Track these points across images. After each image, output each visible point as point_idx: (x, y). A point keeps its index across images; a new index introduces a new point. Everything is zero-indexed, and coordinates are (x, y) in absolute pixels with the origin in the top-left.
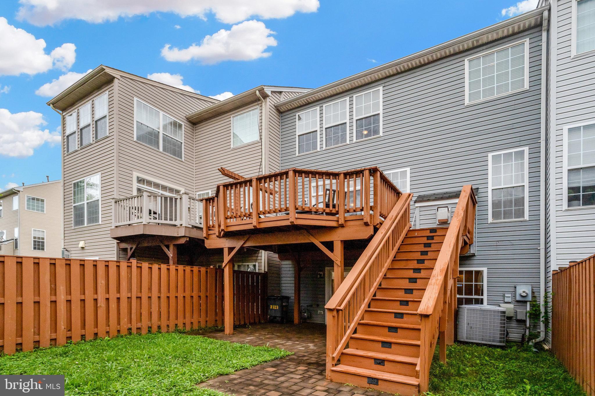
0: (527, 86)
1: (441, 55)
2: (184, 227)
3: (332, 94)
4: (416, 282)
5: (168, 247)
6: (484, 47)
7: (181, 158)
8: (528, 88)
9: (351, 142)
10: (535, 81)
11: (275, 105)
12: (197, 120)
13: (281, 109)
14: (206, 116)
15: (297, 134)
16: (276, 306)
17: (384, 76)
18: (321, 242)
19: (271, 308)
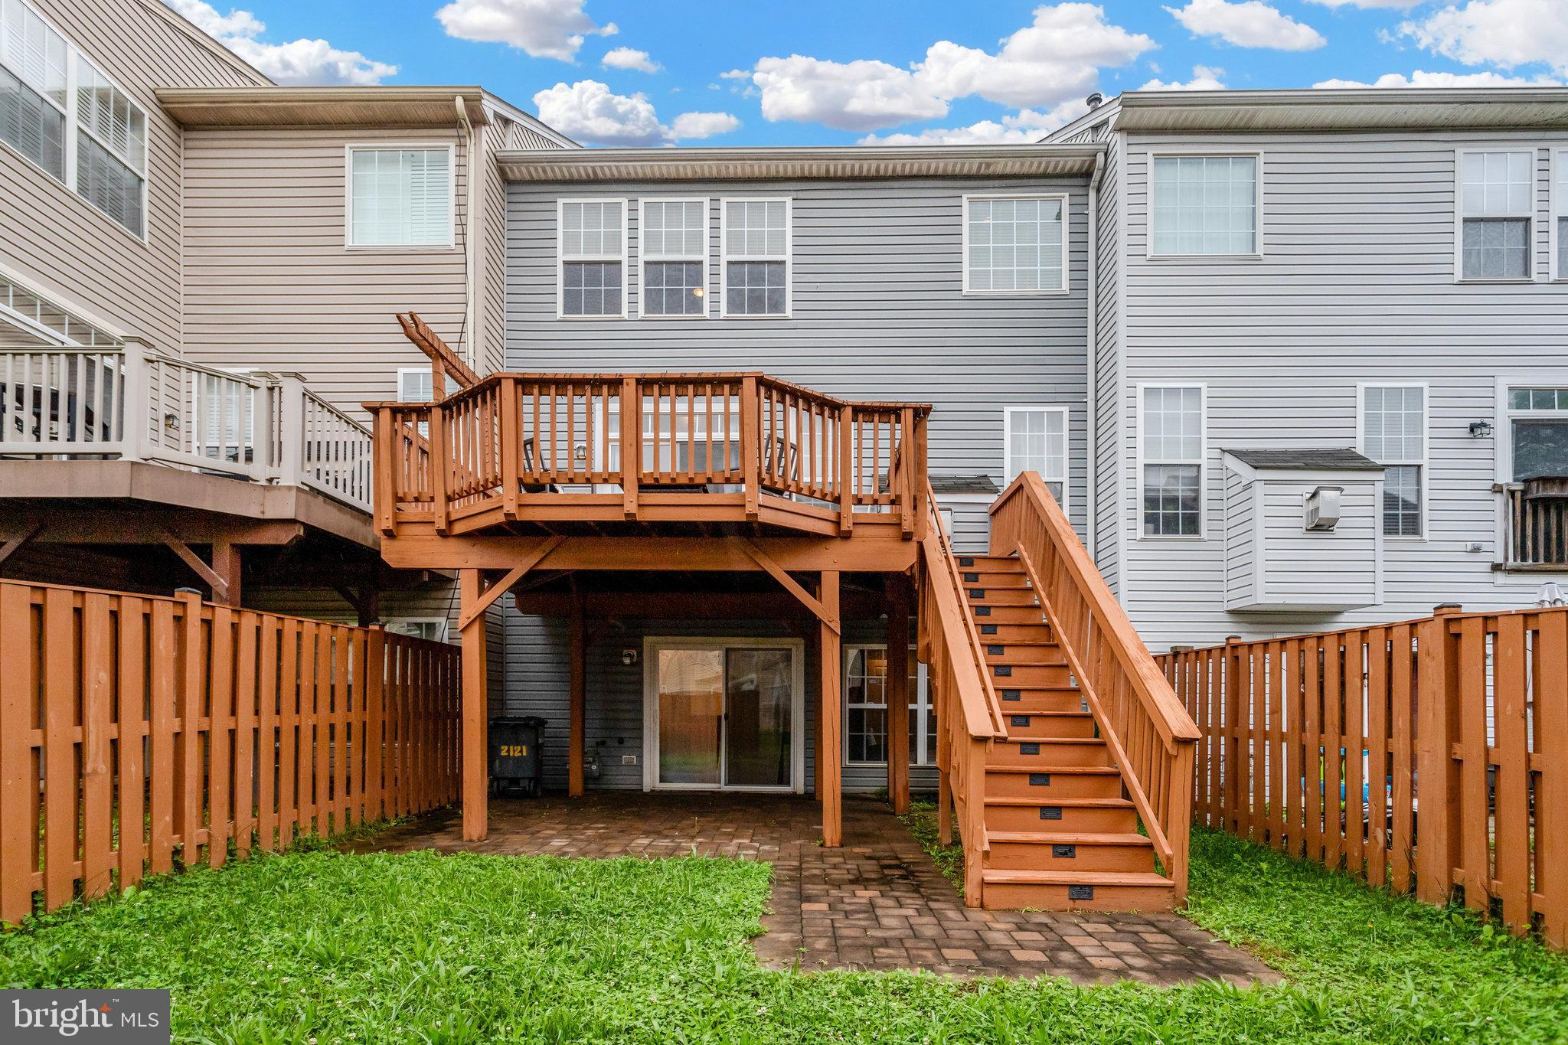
0: (1065, 287)
1: (920, 169)
2: (294, 492)
3: (666, 176)
4: (1009, 675)
5: (205, 553)
6: (997, 183)
7: (139, 233)
8: (1068, 292)
9: (715, 316)
10: (1079, 282)
11: (497, 154)
12: (194, 117)
13: (512, 171)
14: (240, 115)
15: (561, 257)
16: (519, 748)
17: (799, 173)
18: (788, 572)
19: (504, 753)
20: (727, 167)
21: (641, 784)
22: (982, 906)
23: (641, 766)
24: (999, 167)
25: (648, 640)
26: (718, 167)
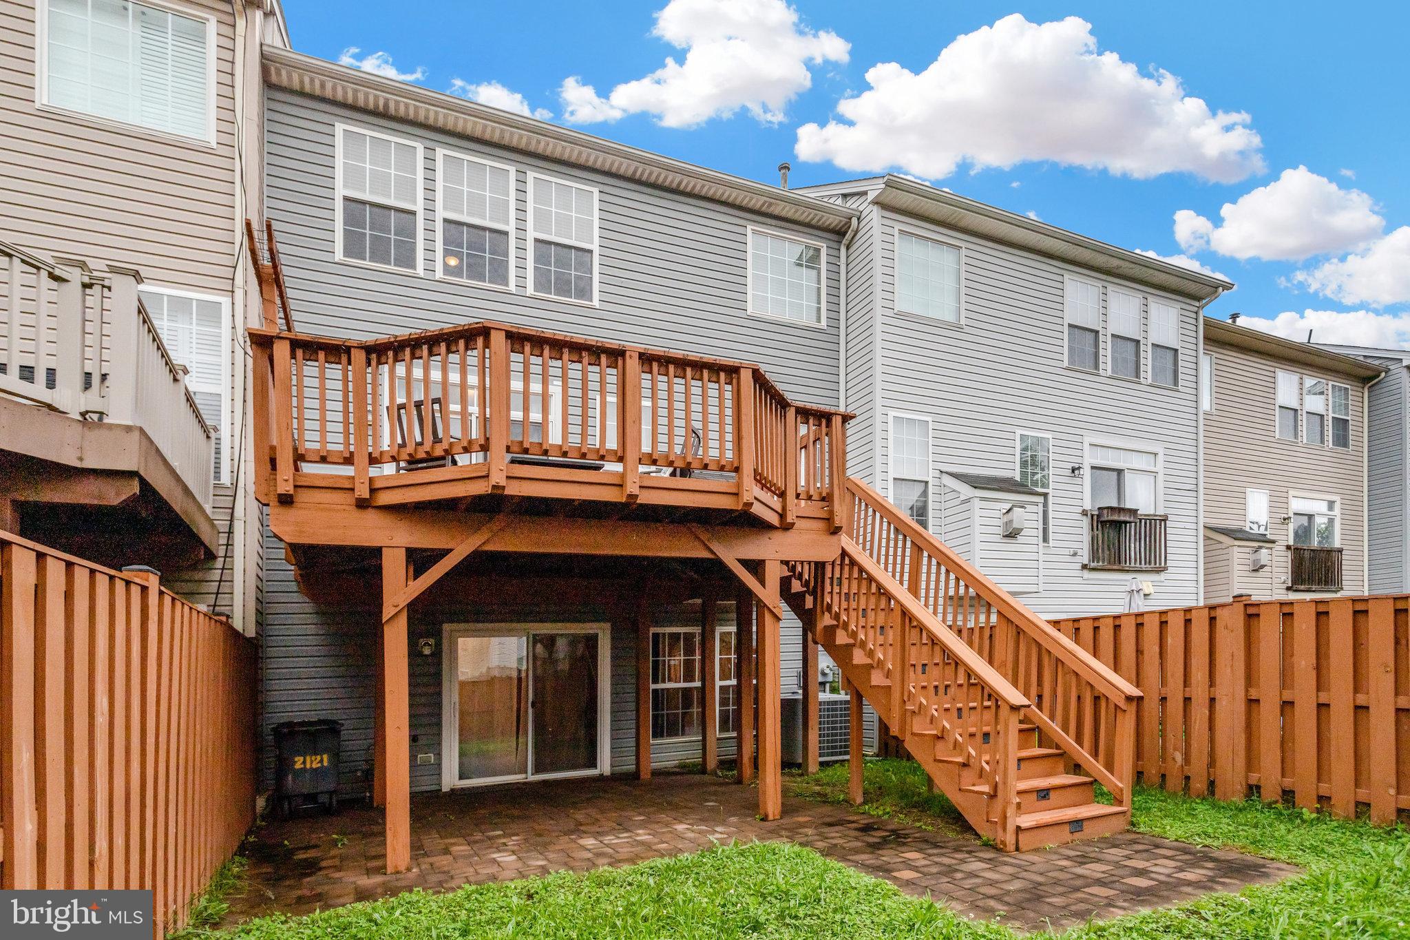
0: (824, 323)
8: (826, 327)
9: (520, 291)
10: (834, 320)
13: (279, 74)
15: (340, 191)
16: (319, 758)
17: (607, 167)
18: (739, 560)
19: (298, 766)
20: (539, 142)
21: (440, 784)
22: (1017, 849)
23: (439, 765)
24: (778, 209)
25: (447, 627)
26: (529, 138)
